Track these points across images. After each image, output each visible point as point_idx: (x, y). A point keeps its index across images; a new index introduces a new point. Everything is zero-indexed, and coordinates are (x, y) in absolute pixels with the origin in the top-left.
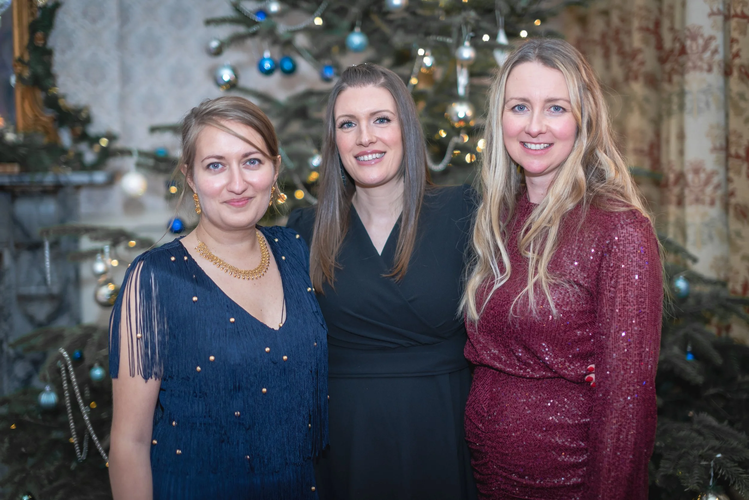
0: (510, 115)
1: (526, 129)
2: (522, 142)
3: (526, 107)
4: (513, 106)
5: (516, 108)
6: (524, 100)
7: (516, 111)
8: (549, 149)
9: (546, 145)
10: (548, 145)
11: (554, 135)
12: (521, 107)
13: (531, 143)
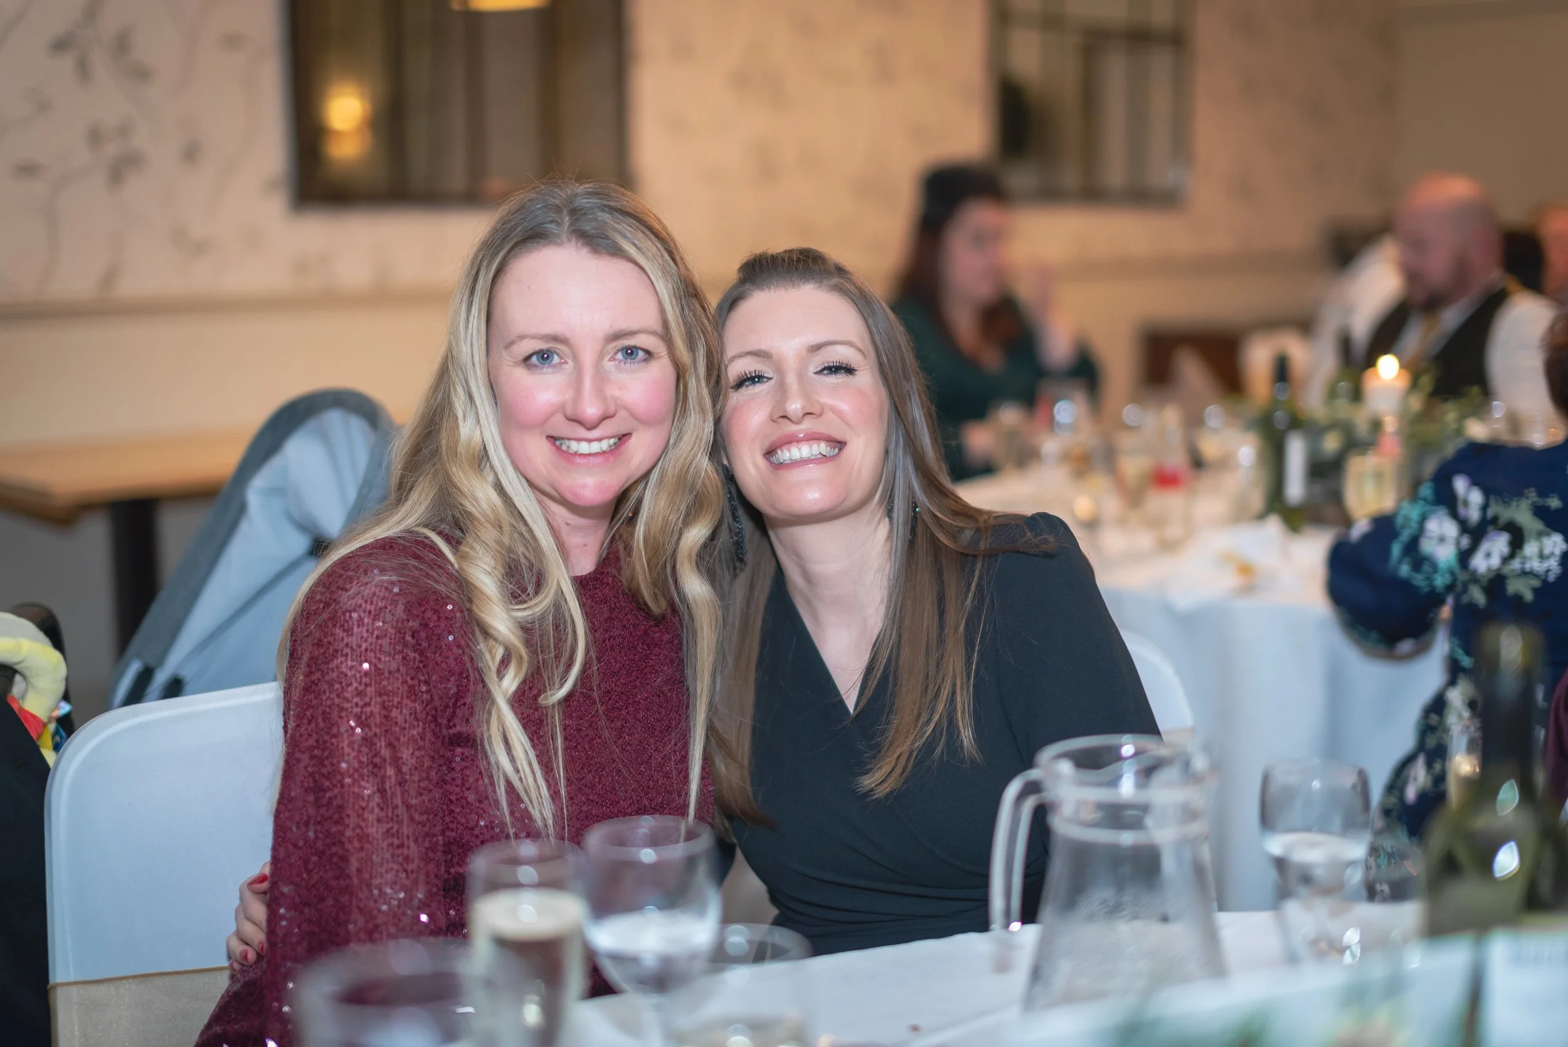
0: (518, 378)
1: (569, 412)
2: (552, 437)
3: (555, 352)
4: (527, 354)
5: (534, 359)
6: (555, 338)
7: (535, 366)
8: (623, 448)
9: (612, 441)
10: (616, 440)
11: (634, 415)
12: (544, 356)
13: (579, 440)
